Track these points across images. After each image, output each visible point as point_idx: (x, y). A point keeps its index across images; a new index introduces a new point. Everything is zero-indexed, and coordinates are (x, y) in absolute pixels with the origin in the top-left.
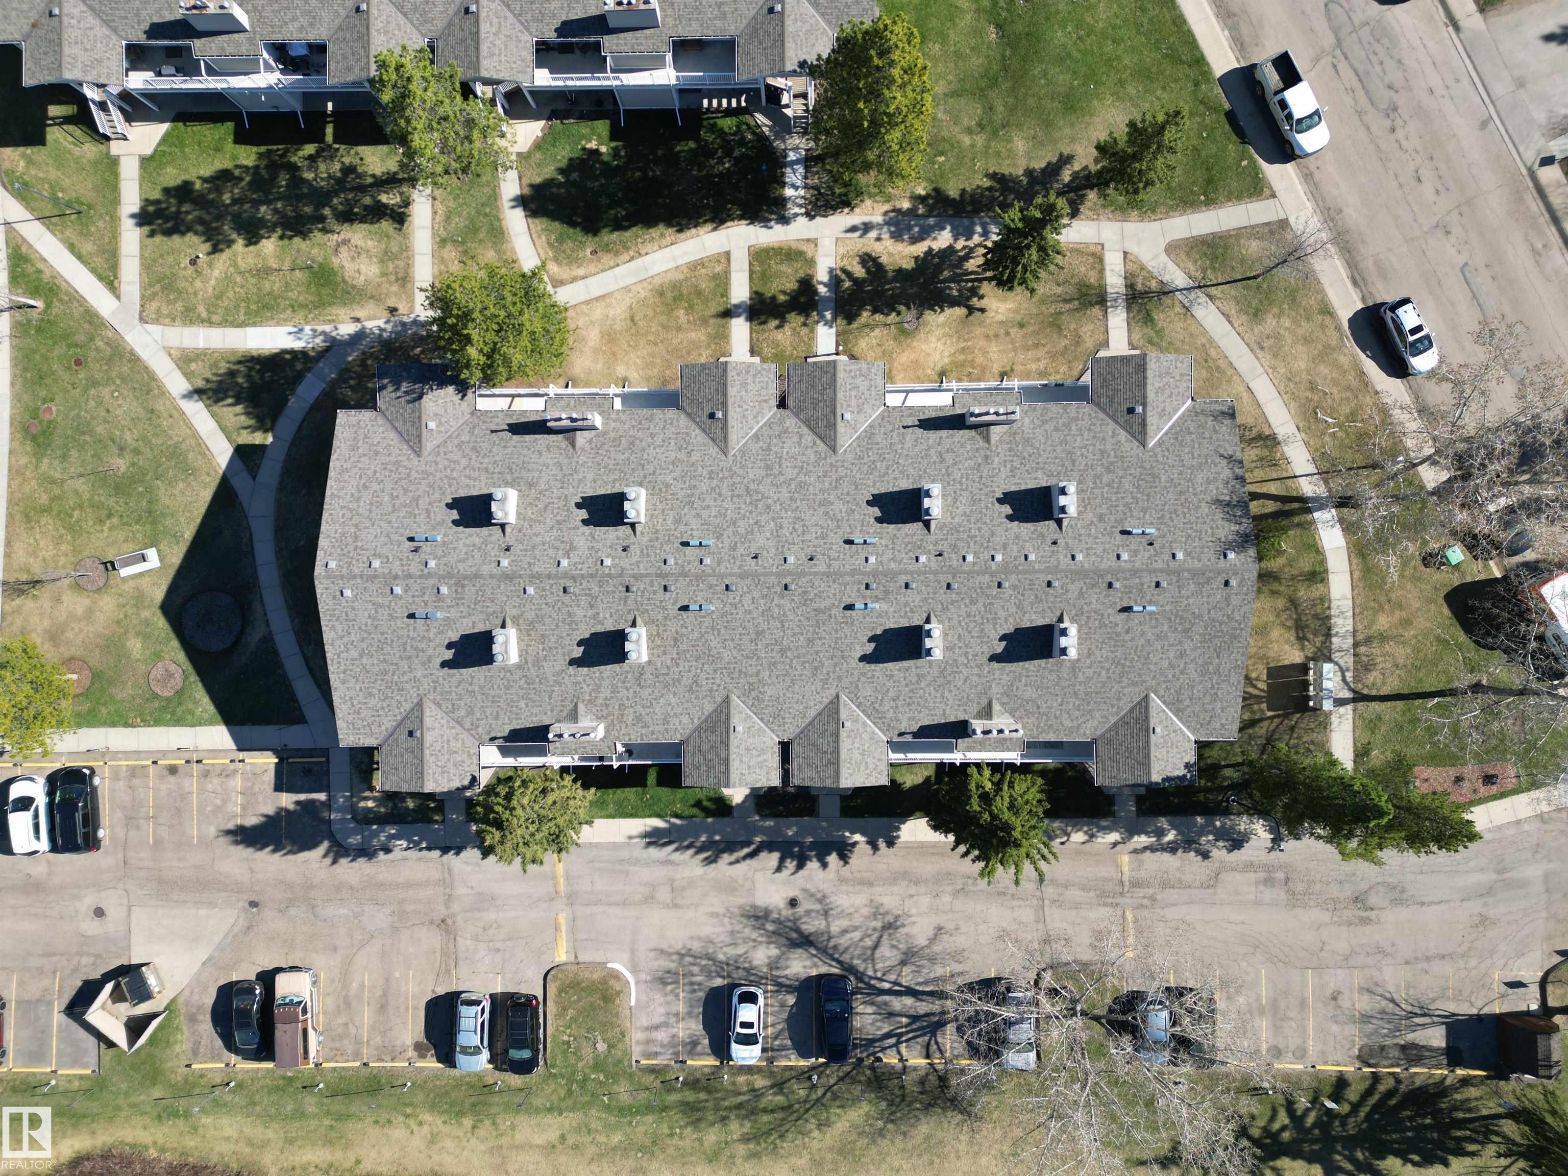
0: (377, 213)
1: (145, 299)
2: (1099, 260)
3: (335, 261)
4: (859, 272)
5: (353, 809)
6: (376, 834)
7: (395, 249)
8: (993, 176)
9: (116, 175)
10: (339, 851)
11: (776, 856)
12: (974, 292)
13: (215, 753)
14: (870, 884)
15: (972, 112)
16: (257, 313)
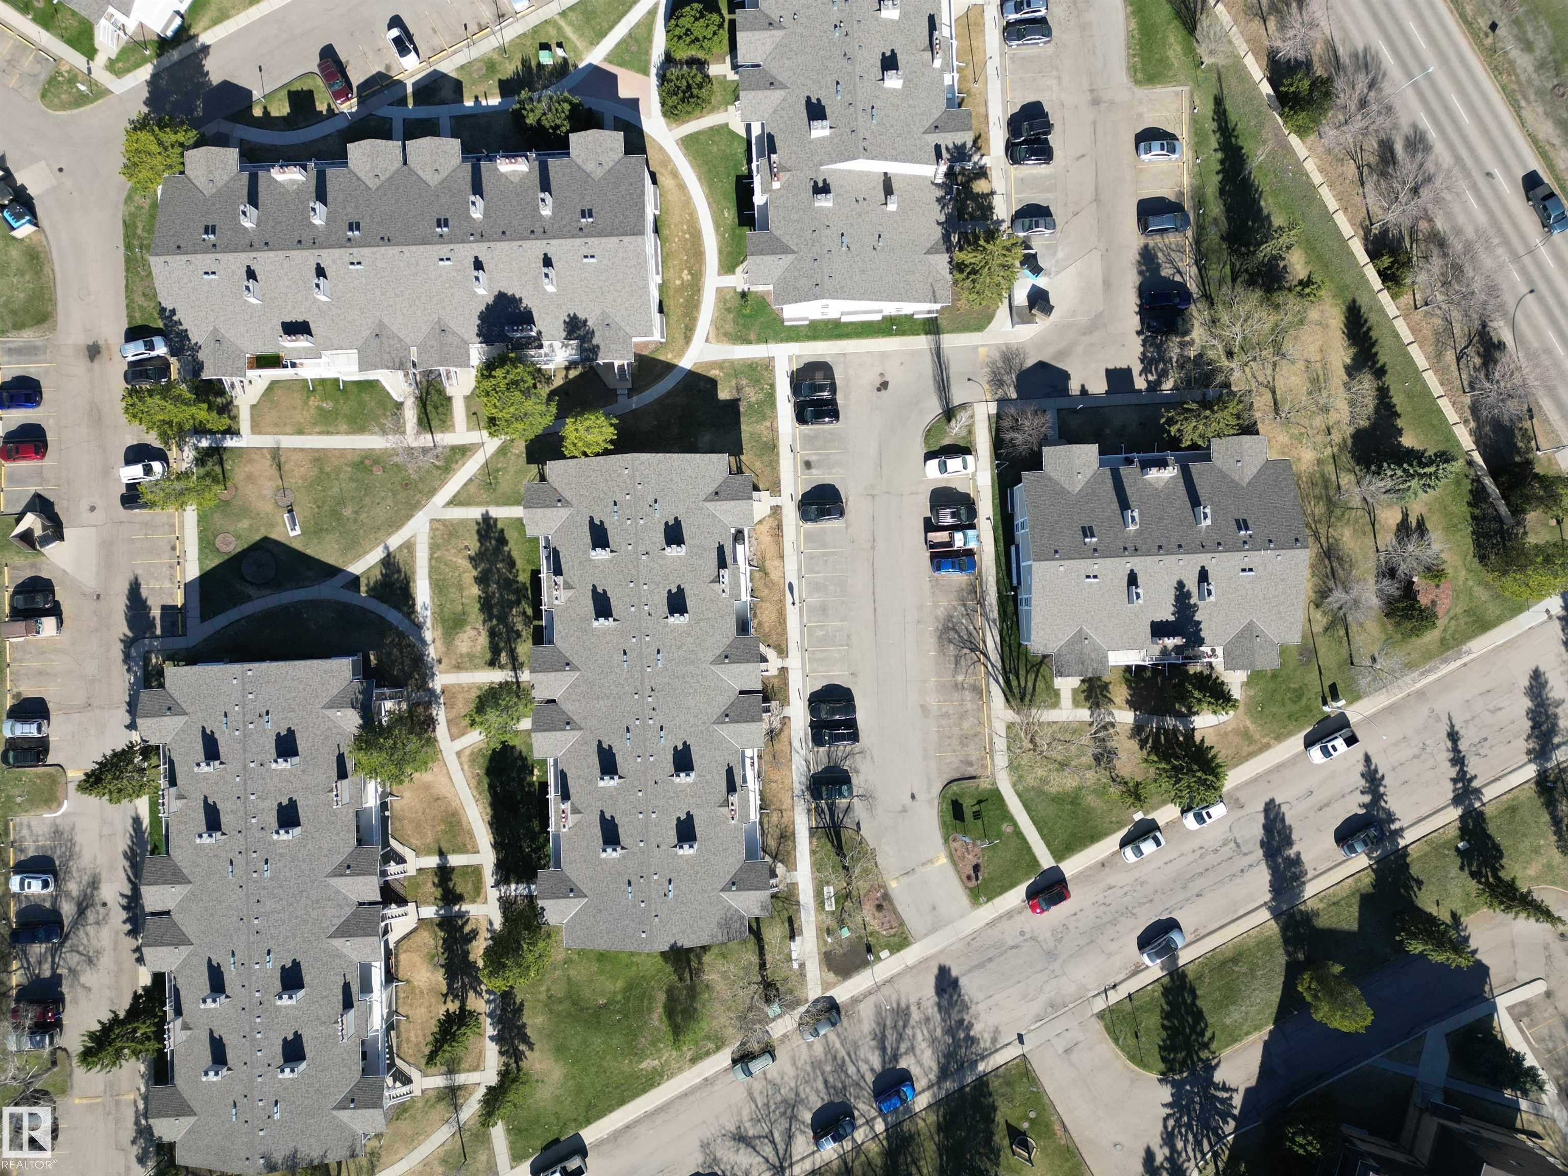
0: (495, 651)
1: (443, 522)
2: (475, 1069)
3: (468, 628)
4: (467, 929)
5: (149, 652)
6: (137, 664)
7: (477, 661)
8: (522, 1004)
9: (512, 504)
10: (128, 644)
11: (129, 893)
12: (456, 997)
13: (183, 572)
14: (115, 950)
15: (559, 991)
16: (437, 585)
